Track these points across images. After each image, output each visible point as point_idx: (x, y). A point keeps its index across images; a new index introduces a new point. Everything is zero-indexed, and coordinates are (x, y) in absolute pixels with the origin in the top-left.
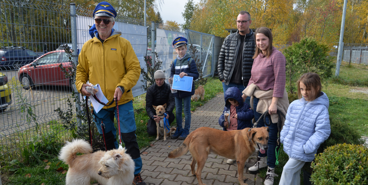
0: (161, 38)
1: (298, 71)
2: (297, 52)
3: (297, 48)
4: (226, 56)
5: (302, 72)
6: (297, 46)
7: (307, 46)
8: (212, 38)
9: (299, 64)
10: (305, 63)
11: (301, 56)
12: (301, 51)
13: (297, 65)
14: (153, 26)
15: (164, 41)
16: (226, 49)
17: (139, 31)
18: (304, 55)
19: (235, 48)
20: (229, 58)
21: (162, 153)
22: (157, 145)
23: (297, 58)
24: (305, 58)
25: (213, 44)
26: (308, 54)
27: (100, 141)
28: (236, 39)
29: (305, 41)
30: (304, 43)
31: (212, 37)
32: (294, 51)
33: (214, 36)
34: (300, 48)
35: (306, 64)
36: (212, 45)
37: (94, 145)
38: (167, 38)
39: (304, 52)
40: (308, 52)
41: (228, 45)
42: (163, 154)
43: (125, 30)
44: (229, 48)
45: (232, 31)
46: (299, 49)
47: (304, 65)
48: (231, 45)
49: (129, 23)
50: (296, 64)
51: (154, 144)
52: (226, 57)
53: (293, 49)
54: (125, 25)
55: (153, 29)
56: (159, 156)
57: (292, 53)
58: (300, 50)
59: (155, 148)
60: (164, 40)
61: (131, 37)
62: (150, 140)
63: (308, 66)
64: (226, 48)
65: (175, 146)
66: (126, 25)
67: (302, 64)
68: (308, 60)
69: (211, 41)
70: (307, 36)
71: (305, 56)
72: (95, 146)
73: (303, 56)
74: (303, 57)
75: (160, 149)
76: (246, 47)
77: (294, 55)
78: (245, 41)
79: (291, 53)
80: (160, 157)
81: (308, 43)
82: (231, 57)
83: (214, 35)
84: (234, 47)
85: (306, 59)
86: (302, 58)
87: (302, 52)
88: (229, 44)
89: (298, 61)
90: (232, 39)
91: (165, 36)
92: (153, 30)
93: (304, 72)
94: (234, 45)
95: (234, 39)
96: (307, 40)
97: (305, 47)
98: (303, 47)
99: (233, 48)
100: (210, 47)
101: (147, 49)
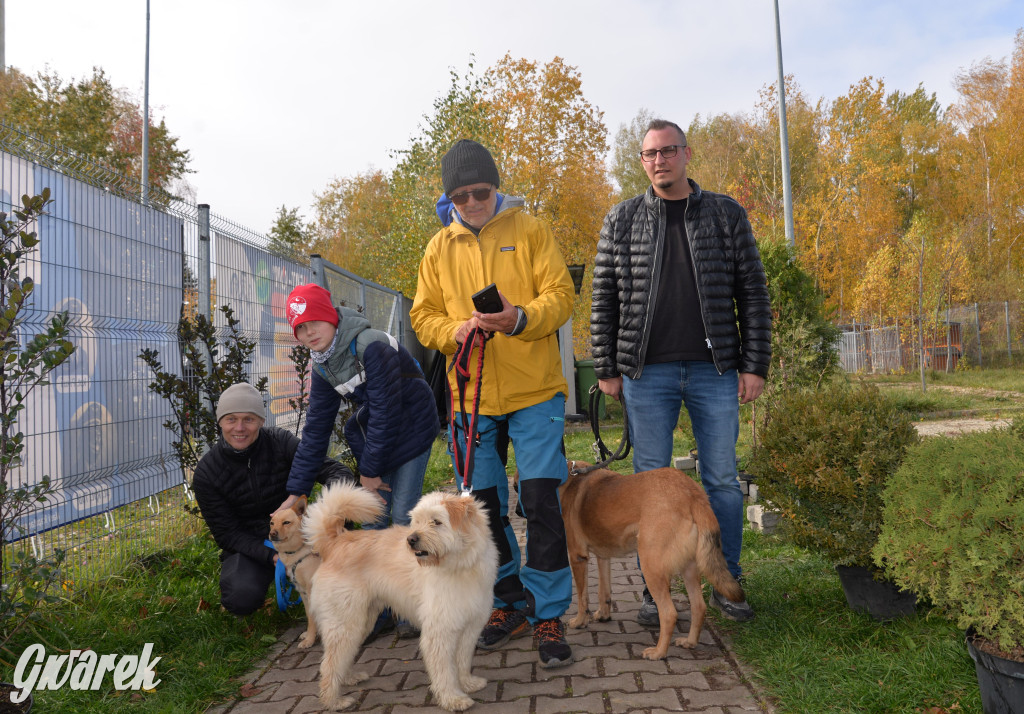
0: (234, 275)
4: (620, 277)
8: (394, 303)
14: (205, 221)
15: (243, 287)
16: (616, 254)
17: (152, 232)
19: (648, 246)
20: (634, 282)
31: (396, 299)
33: (400, 295)
36: (397, 327)
38: (254, 276)
41: (624, 239)
43: (97, 217)
44: (628, 248)
48: (635, 237)
49: (111, 192)
52: (620, 282)
54: (97, 196)
55: (204, 234)
60: (243, 281)
61: (119, 247)
64: (616, 248)
66: (102, 199)
69: (392, 313)
76: (698, 238)
78: (690, 219)
82: (640, 277)
83: (401, 292)
84: (646, 243)
88: (627, 235)
91: (248, 269)
92: (203, 239)
94: (644, 237)
99: (642, 248)
101: (183, 305)
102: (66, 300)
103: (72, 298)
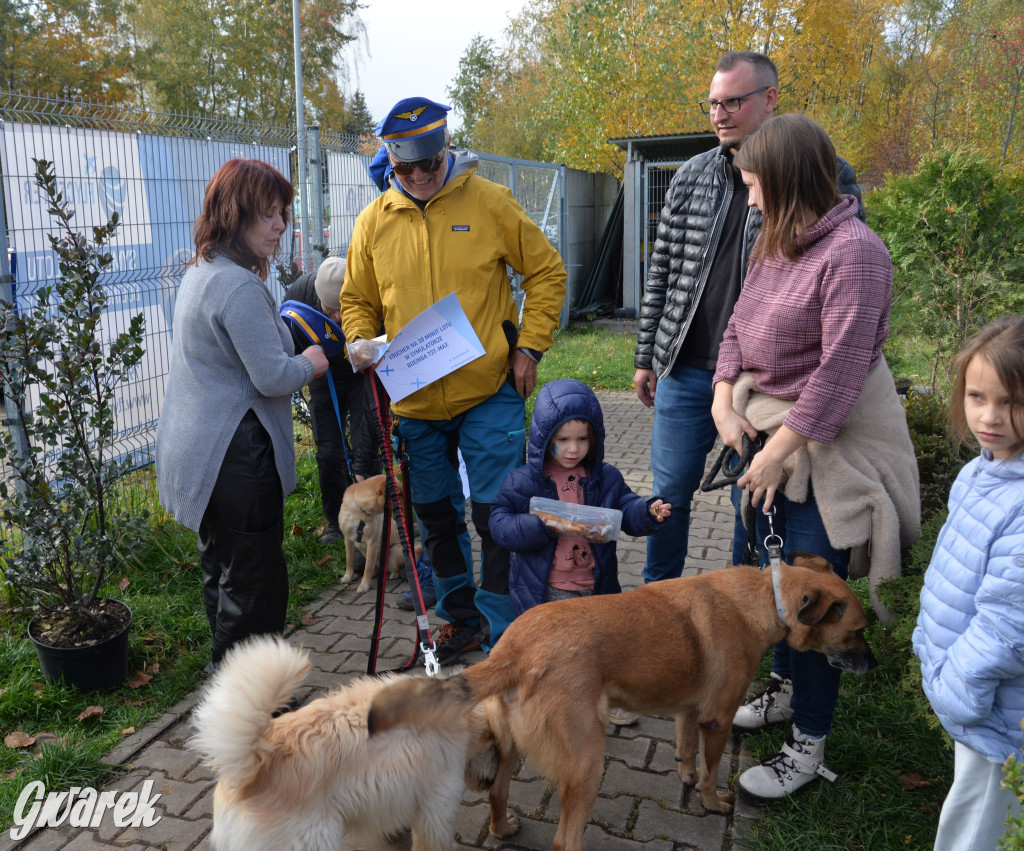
0: (351, 191)
1: (910, 293)
2: (903, 214)
3: (906, 197)
4: (672, 256)
5: (931, 298)
6: (902, 188)
7: (950, 188)
8: (555, 178)
9: (917, 265)
10: (944, 259)
11: (926, 230)
12: (922, 210)
13: (909, 270)
14: (314, 144)
16: (672, 226)
18: (939, 227)
19: (706, 220)
20: (685, 263)
21: (347, 654)
22: (330, 619)
23: (905, 237)
24: (941, 239)
25: (562, 200)
26: (954, 220)
27: (102, 608)
28: (716, 182)
29: (941, 165)
30: (935, 173)
31: (557, 174)
32: (893, 212)
33: (563, 168)
34: (917, 196)
35: (946, 264)
36: (559, 206)
37: (74, 629)
39: (935, 211)
40: (954, 209)
41: (681, 208)
42: (348, 658)
43: (201, 168)
44: (685, 220)
45: (633, 144)
46: (915, 203)
47: (937, 268)
48: (694, 207)
49: (213, 140)
50: (904, 265)
51: (319, 614)
52: (672, 263)
53: (890, 202)
54: (199, 148)
55: (314, 157)
56: (331, 669)
57: (886, 219)
58: (921, 206)
59: (319, 633)
60: (361, 195)
62: (303, 600)
63: (956, 271)
64: (673, 219)
65: (400, 622)
66: (205, 148)
67: (927, 265)
68: (957, 245)
69: (552, 190)
70: (947, 147)
71: (942, 227)
72: (78, 631)
73: (932, 231)
74: (935, 234)
75: (338, 636)
77: (894, 228)
79: (881, 220)
80: (335, 671)
81: (951, 173)
82: (691, 258)
83: (564, 165)
84: (704, 215)
85: (948, 240)
86: (929, 237)
87: (930, 211)
88: (686, 204)
89: (909, 251)
90: (700, 180)
92: (313, 162)
93: (940, 295)
95: (707, 181)
96: (950, 161)
97: (939, 192)
98: (932, 193)
99: (699, 221)
100: (547, 211)
101: (294, 233)
102: (176, 253)
103: (182, 250)
